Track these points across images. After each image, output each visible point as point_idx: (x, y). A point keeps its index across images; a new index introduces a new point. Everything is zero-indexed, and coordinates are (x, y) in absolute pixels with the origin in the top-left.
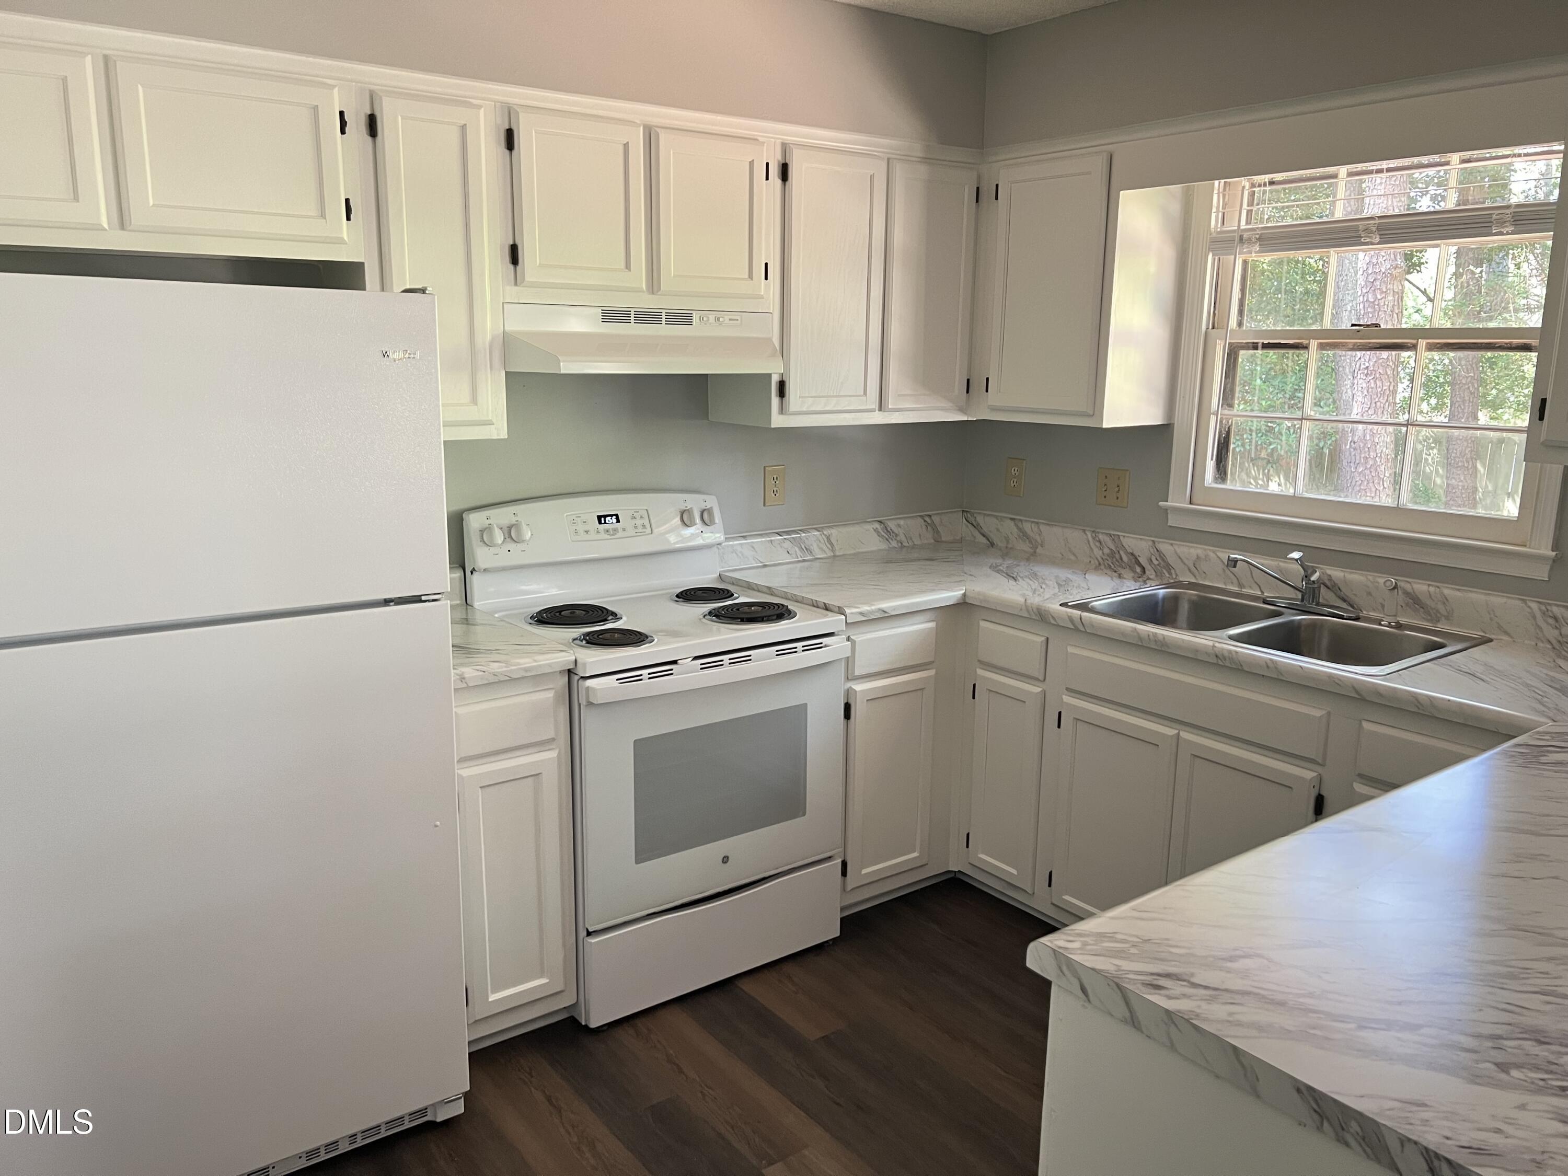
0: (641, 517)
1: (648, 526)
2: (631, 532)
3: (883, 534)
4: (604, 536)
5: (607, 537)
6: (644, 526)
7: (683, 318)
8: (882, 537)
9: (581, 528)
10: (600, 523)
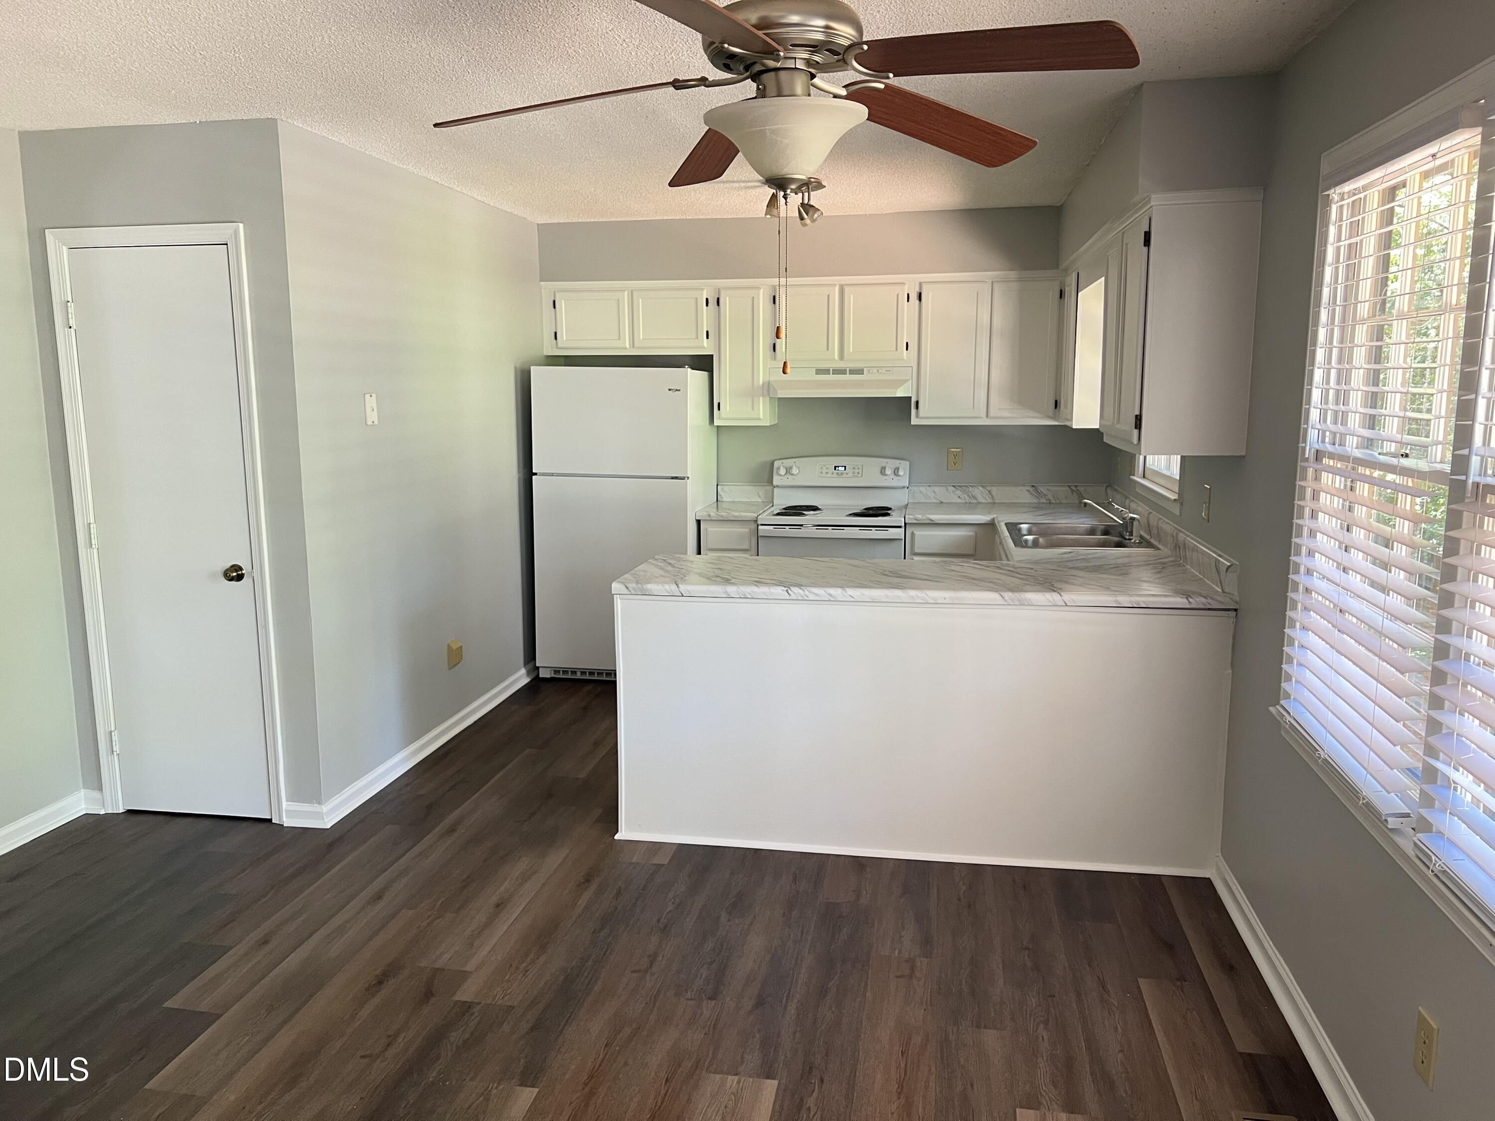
0: (858, 469)
1: (861, 473)
2: (850, 475)
3: (1034, 493)
4: (835, 475)
5: (836, 476)
6: (858, 473)
7: (860, 372)
8: (1033, 495)
9: (824, 471)
10: (835, 469)
